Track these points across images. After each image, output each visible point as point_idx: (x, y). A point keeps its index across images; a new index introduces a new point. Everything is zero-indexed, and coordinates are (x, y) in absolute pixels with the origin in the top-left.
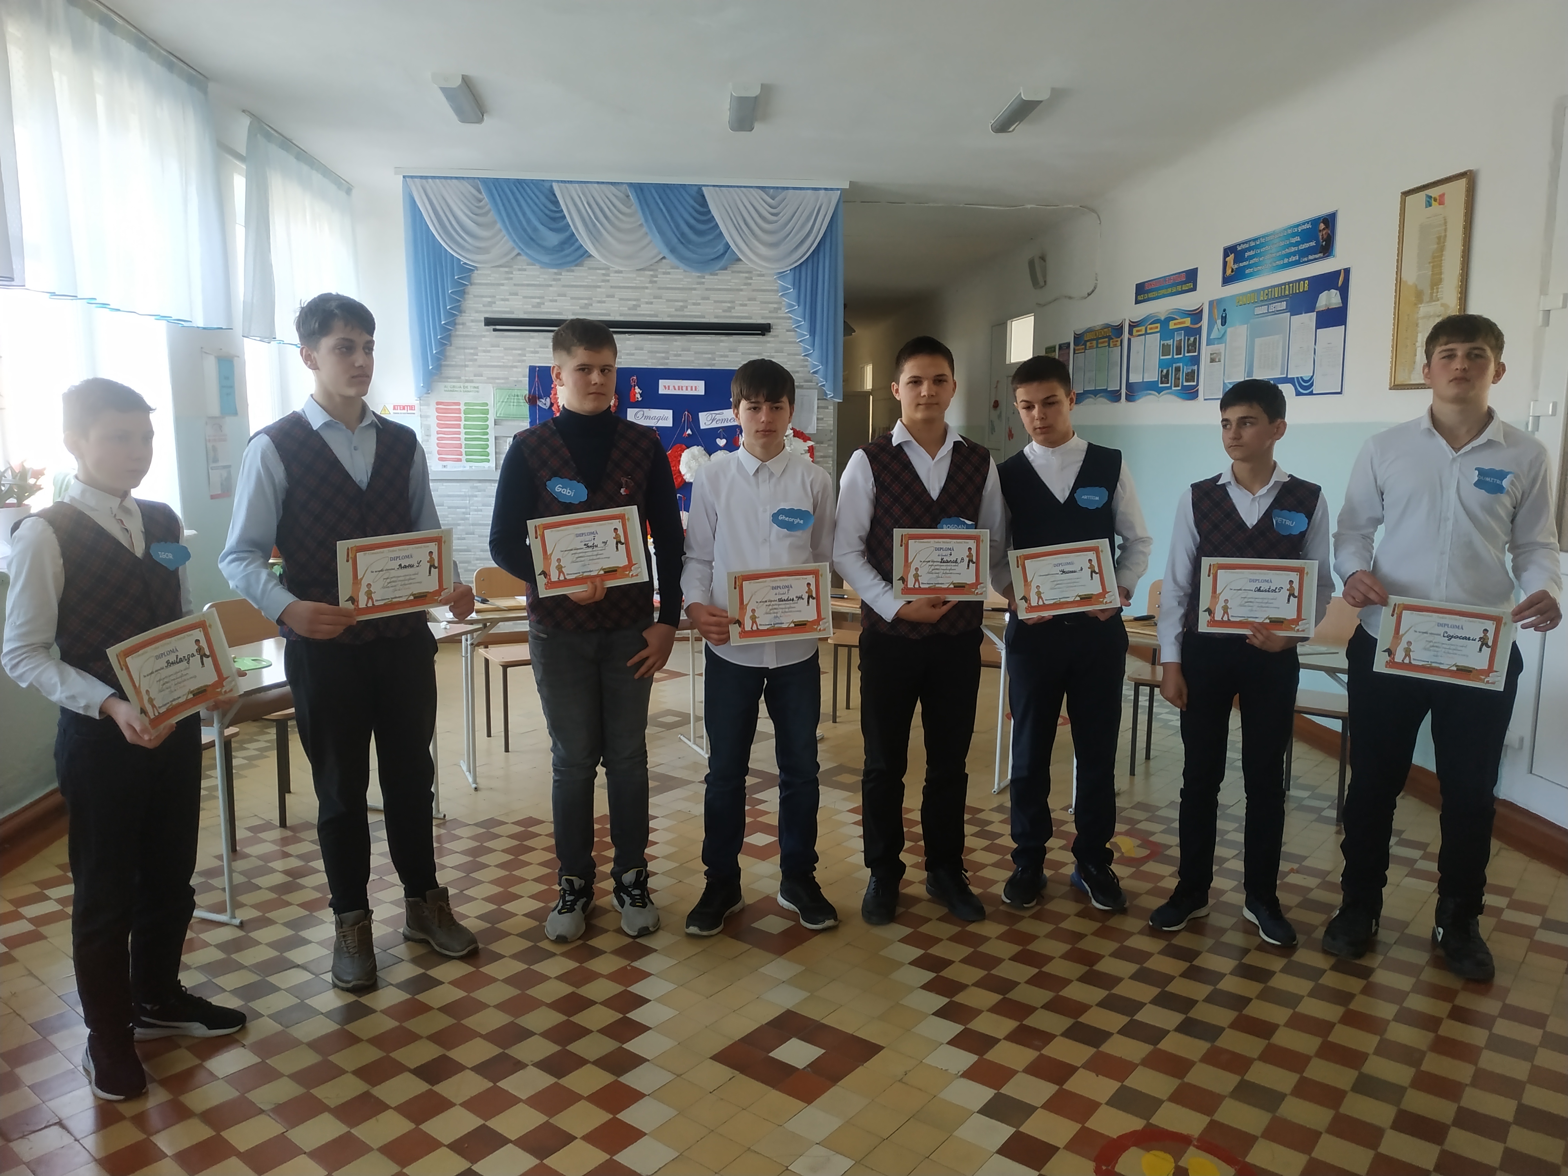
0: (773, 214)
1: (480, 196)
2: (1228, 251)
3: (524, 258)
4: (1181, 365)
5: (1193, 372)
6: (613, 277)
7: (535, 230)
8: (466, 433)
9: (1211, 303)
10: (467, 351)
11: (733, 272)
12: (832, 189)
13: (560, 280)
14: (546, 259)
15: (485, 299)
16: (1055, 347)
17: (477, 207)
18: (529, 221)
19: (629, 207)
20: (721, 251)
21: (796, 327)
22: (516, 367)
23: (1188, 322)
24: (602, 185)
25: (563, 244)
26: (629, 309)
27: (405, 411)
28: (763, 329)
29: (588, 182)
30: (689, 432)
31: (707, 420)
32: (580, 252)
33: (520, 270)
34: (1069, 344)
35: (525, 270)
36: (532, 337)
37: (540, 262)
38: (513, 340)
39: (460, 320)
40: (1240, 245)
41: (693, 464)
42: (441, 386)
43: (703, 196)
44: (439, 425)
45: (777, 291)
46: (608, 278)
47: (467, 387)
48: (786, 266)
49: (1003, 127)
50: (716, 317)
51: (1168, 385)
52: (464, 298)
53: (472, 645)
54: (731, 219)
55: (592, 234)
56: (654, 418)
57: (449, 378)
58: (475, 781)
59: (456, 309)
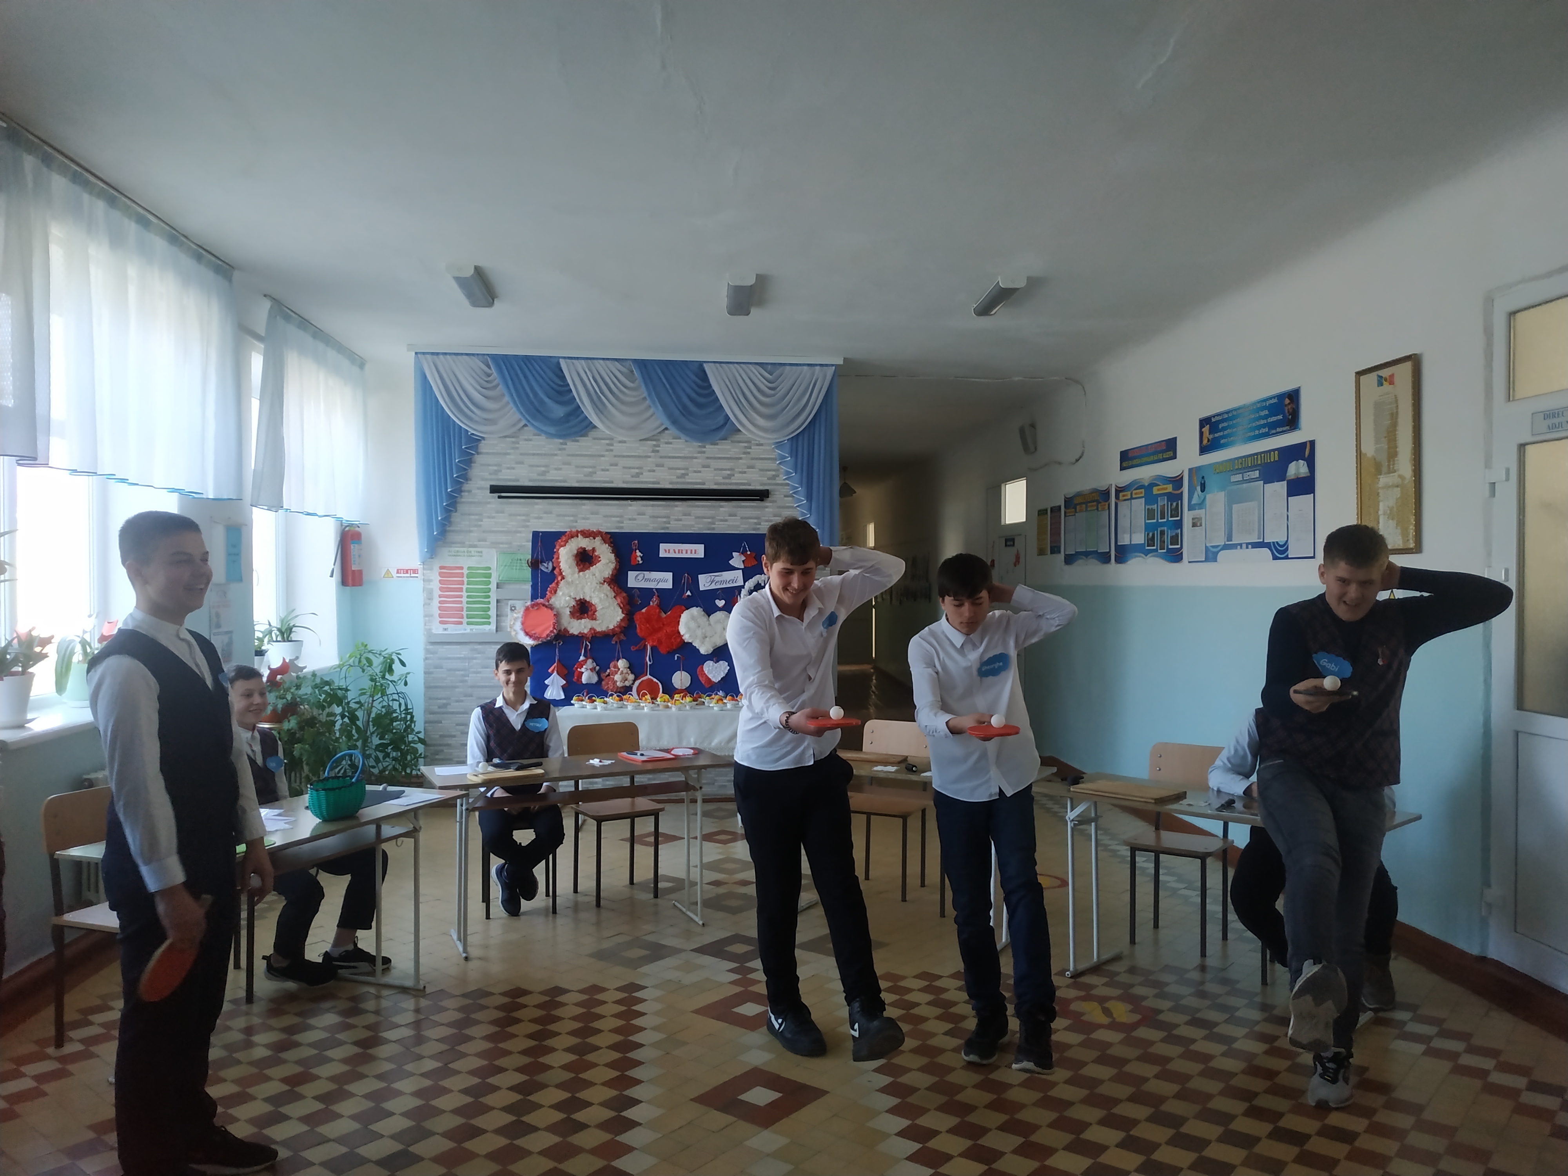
0: (770, 388)
1: (490, 372)
2: (1204, 422)
3: (530, 428)
4: (1166, 528)
5: (1177, 535)
6: (617, 447)
7: (542, 402)
8: (468, 597)
9: (1191, 470)
10: (473, 517)
11: (733, 442)
12: (827, 365)
13: (564, 449)
14: (552, 430)
15: (490, 468)
16: (1046, 510)
17: (486, 381)
18: (536, 394)
19: (633, 382)
20: (722, 423)
21: (794, 493)
22: (520, 532)
23: (1169, 488)
24: (607, 362)
25: (569, 416)
26: (632, 476)
27: (409, 575)
28: (762, 495)
29: (594, 359)
30: (689, 593)
31: (705, 582)
32: (586, 423)
33: (526, 440)
34: (1060, 507)
35: (530, 440)
36: (537, 504)
37: (546, 433)
38: (517, 507)
39: (466, 487)
40: (1214, 417)
41: (693, 625)
42: (445, 551)
43: (704, 372)
44: (441, 589)
45: (775, 459)
46: (611, 448)
47: (471, 552)
48: (784, 436)
49: (985, 310)
50: (716, 484)
51: (1155, 548)
52: (470, 467)
53: (467, 809)
54: (731, 393)
55: (597, 407)
56: (655, 580)
57: (453, 543)
58: (465, 951)
59: (463, 477)
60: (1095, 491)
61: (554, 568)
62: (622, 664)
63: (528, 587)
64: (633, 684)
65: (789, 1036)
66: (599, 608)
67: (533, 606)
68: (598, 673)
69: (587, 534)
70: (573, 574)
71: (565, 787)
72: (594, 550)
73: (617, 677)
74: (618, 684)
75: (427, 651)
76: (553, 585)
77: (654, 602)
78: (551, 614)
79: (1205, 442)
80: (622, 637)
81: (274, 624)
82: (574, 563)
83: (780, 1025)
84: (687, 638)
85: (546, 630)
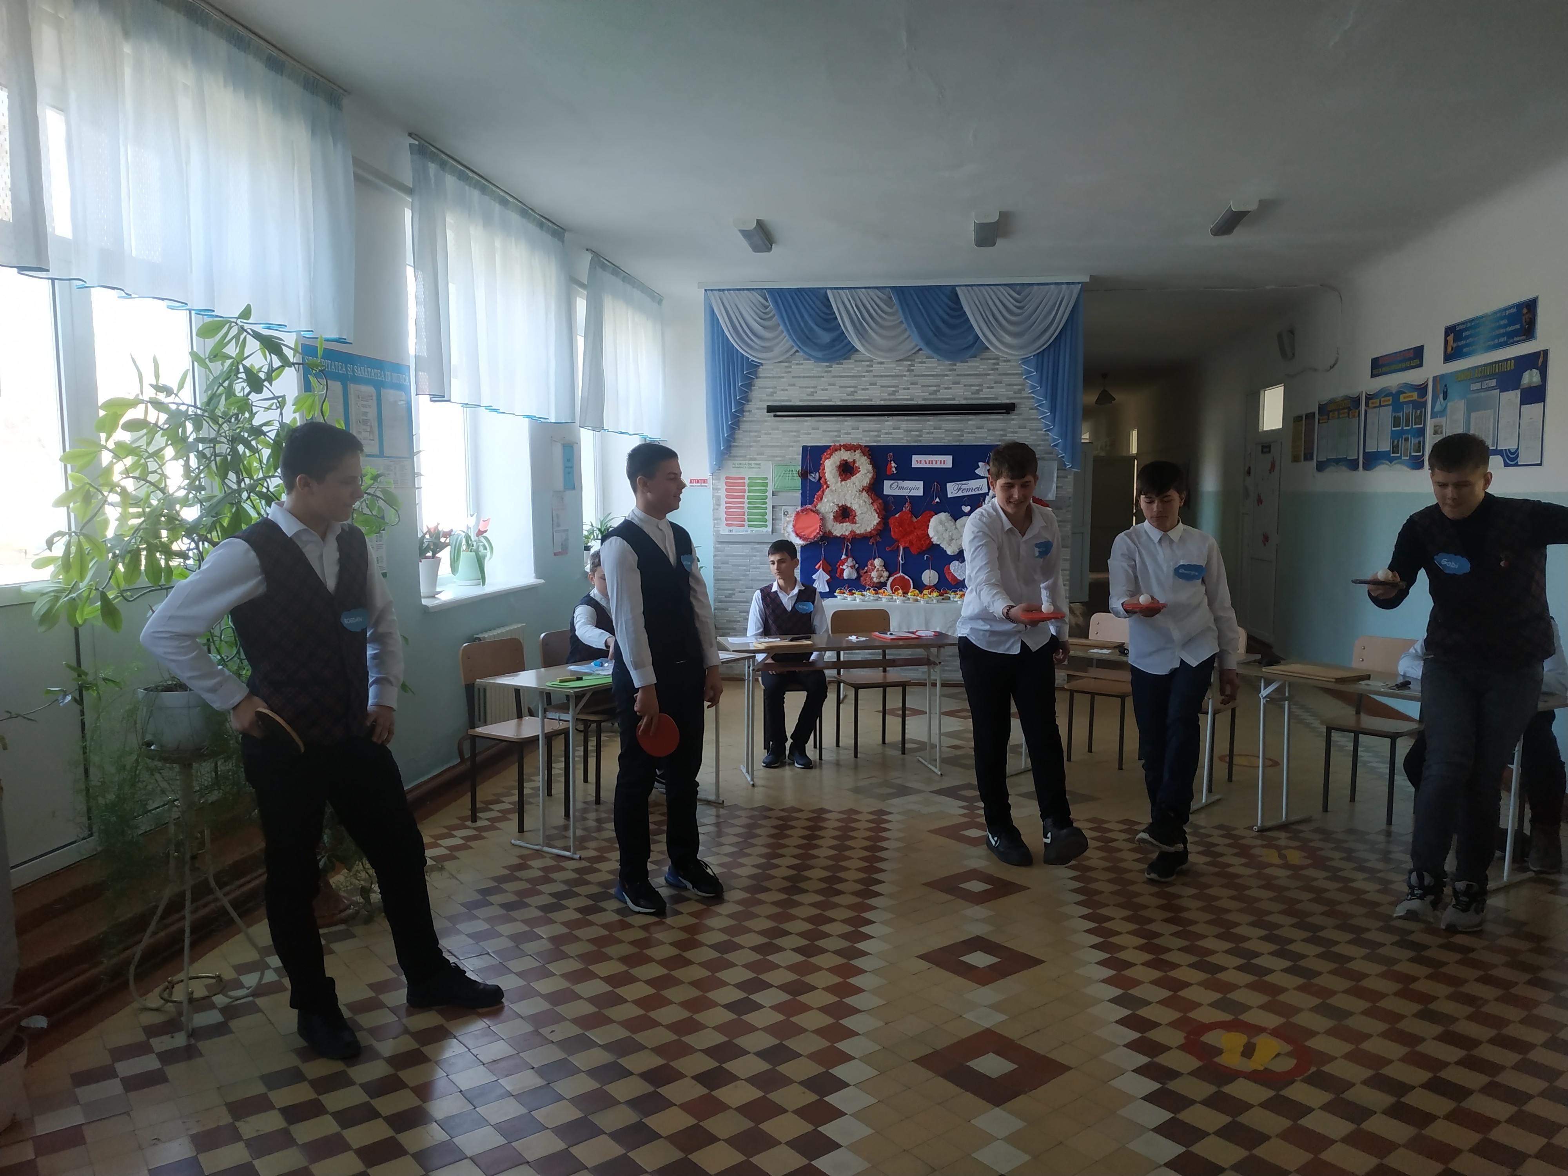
0: (1018, 308)
1: (767, 303)
3: (801, 354)
4: (1411, 435)
5: (1422, 442)
6: (875, 367)
7: (811, 330)
8: (749, 503)
9: (1435, 379)
10: (752, 434)
11: (981, 359)
12: (1073, 283)
13: (830, 371)
14: (819, 354)
15: (768, 390)
16: (1301, 416)
17: (764, 313)
18: (806, 323)
19: (891, 308)
20: (972, 343)
21: (1039, 406)
22: (792, 447)
23: (1415, 396)
24: (868, 290)
25: (835, 341)
26: (889, 394)
27: (699, 484)
28: (1008, 408)
29: (856, 288)
30: (938, 500)
31: (953, 490)
32: (849, 348)
33: (797, 364)
34: (1314, 413)
35: (802, 364)
36: (806, 421)
37: (814, 358)
38: (790, 424)
39: (747, 408)
41: (940, 528)
42: (730, 463)
43: (956, 295)
44: (727, 496)
45: (1021, 374)
47: (751, 464)
48: (1030, 352)
49: (1221, 231)
50: (965, 399)
51: (1399, 455)
52: (751, 391)
53: (753, 670)
54: (981, 313)
55: (860, 333)
56: (907, 488)
57: (735, 457)
58: (752, 780)
59: (745, 399)
60: (1347, 398)
61: (820, 478)
62: (878, 562)
63: (798, 495)
64: (887, 580)
65: (1001, 849)
66: (858, 513)
67: (802, 511)
68: (858, 571)
69: (849, 448)
70: (837, 482)
71: (830, 656)
72: (854, 462)
73: (874, 574)
74: (874, 580)
75: (716, 549)
76: (820, 492)
77: (907, 508)
78: (818, 517)
79: (1449, 349)
80: (878, 539)
81: (594, 525)
82: (837, 474)
83: (996, 842)
84: (935, 540)
85: (813, 532)
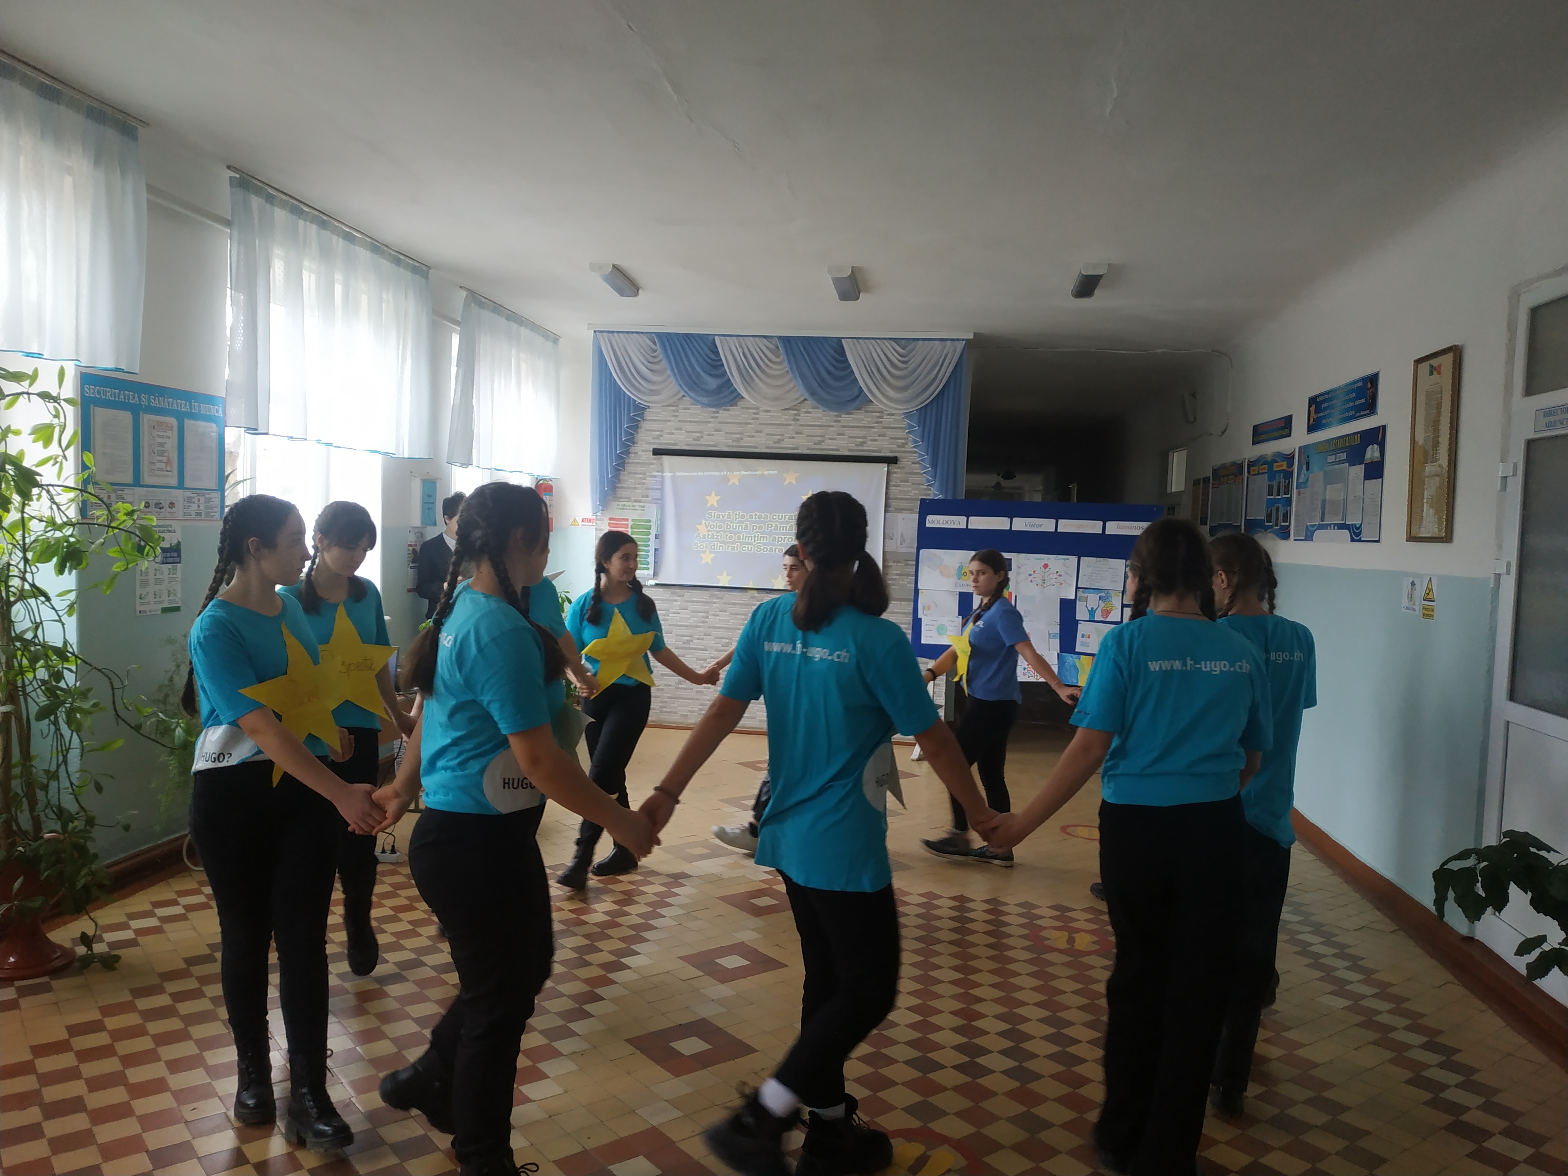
0: (902, 362)
1: (655, 348)
2: (1313, 401)
3: (687, 399)
4: (1280, 505)
5: (1287, 513)
6: (762, 415)
7: (699, 375)
9: (1300, 448)
10: (637, 476)
11: (866, 412)
12: (958, 340)
13: (717, 417)
14: (705, 400)
15: (654, 433)
16: (1199, 480)
17: (653, 357)
18: (693, 369)
19: (777, 357)
20: (856, 394)
21: (921, 460)
23: (1284, 466)
24: (757, 339)
25: (721, 387)
26: (775, 442)
27: (591, 524)
28: (889, 460)
29: (745, 336)
32: (735, 394)
33: (684, 409)
34: (1209, 478)
35: (689, 409)
37: (701, 403)
39: (632, 450)
40: (1319, 396)
42: (614, 504)
43: (843, 346)
45: (905, 429)
47: (635, 506)
48: (912, 407)
49: (1081, 294)
50: (849, 450)
51: (1271, 525)
52: (637, 432)
54: (865, 366)
55: (745, 379)
57: (620, 498)
59: (630, 441)
60: (1234, 464)
